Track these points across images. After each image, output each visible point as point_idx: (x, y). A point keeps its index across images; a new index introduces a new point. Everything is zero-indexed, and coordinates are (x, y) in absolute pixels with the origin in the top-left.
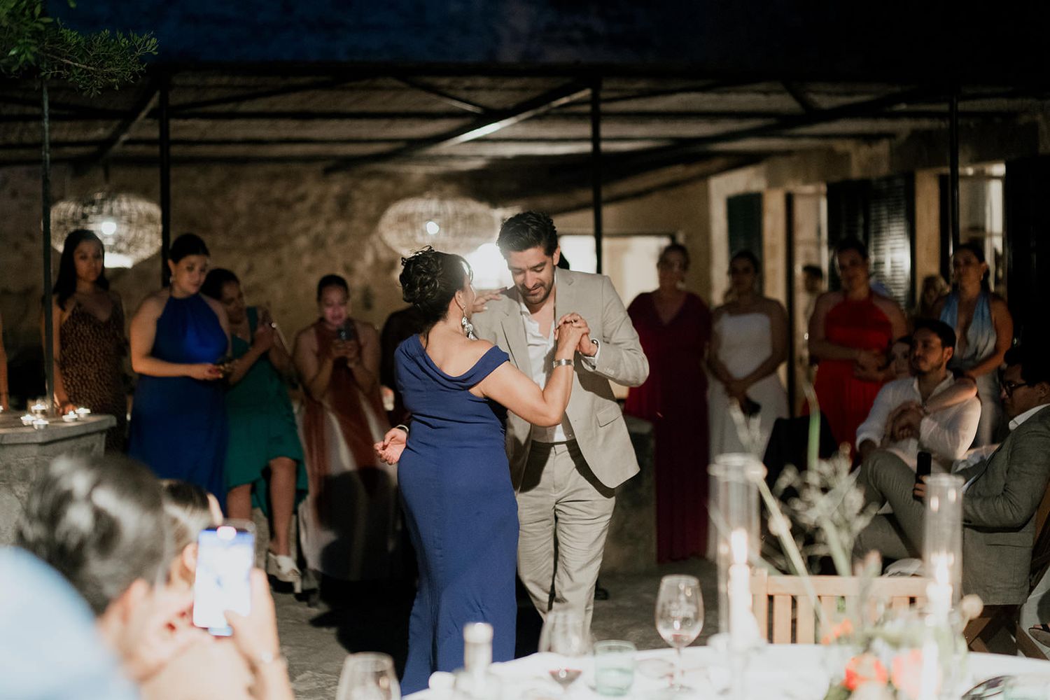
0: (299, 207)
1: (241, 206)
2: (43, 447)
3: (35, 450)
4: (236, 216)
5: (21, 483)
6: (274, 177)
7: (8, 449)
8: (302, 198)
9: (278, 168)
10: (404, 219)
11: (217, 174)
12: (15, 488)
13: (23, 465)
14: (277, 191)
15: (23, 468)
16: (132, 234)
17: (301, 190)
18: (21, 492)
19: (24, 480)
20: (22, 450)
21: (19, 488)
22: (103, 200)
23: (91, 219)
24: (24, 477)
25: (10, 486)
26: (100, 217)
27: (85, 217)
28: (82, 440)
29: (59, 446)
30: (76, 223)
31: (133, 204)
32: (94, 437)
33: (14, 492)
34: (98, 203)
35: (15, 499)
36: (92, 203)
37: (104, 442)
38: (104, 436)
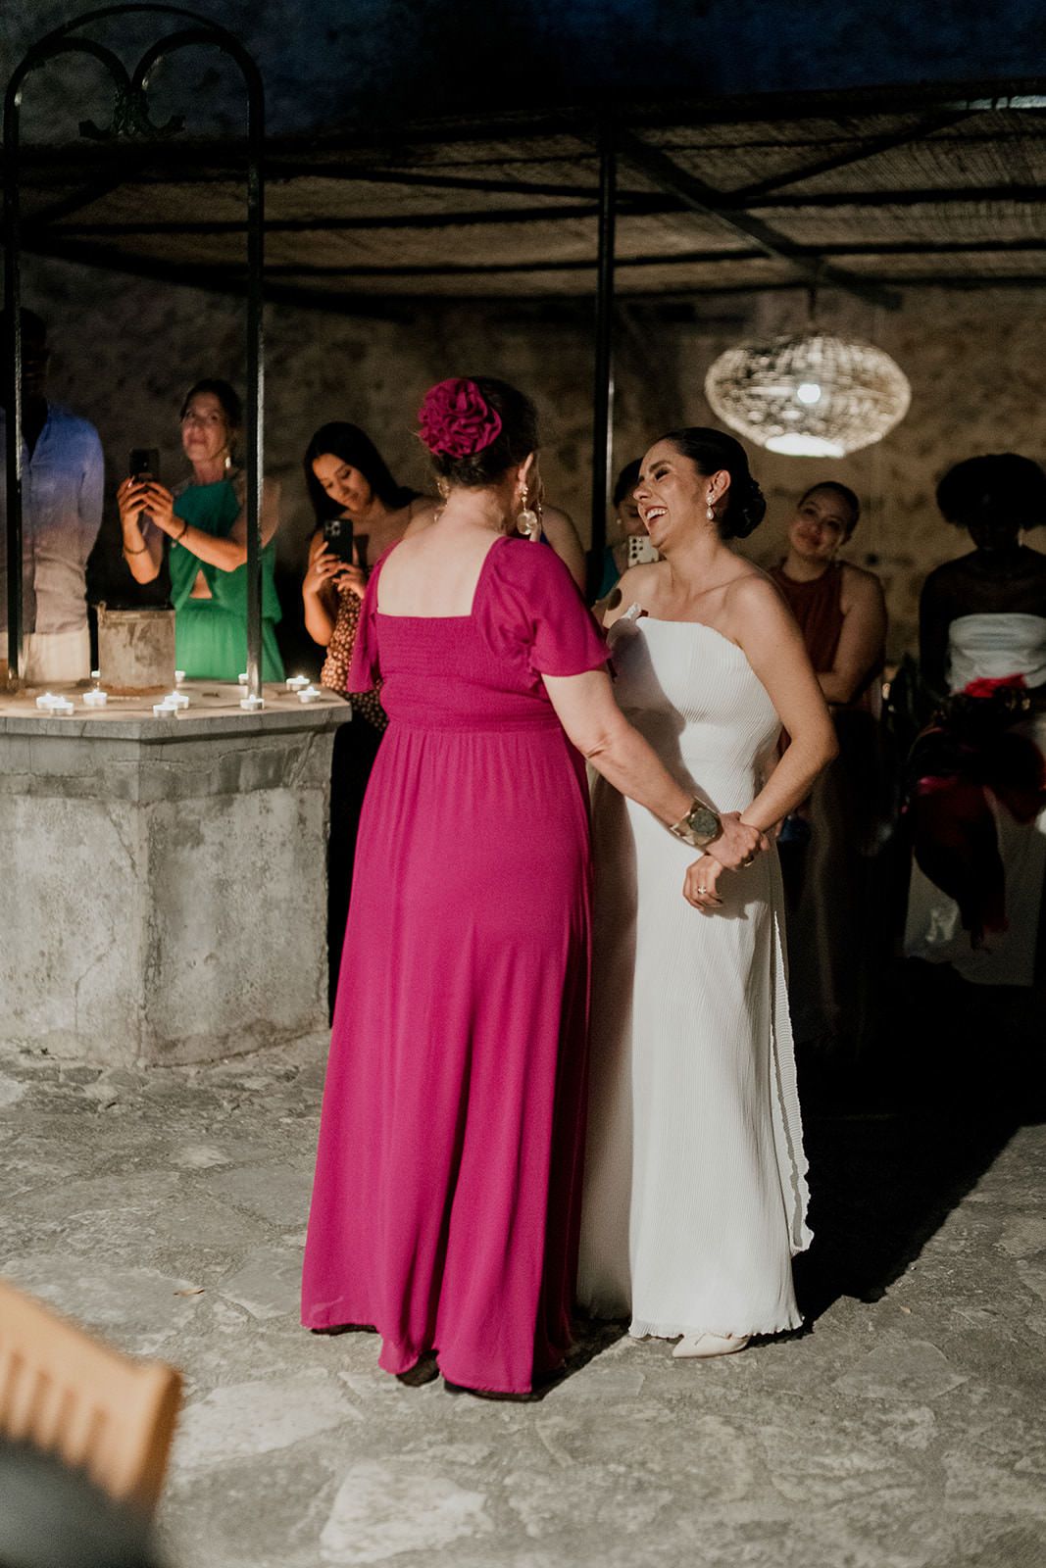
2: (157, 748)
3: (136, 751)
5: (119, 801)
7: (98, 744)
12: (111, 807)
13: (121, 773)
15: (121, 777)
16: (827, 401)
18: (118, 815)
19: (121, 797)
20: (119, 748)
21: (117, 809)
22: (785, 346)
23: (758, 376)
24: (123, 792)
25: (103, 803)
26: (772, 374)
27: (749, 373)
28: (265, 739)
29: (200, 747)
30: (737, 382)
31: (830, 354)
32: (300, 736)
33: (108, 814)
34: (774, 351)
35: (108, 825)
36: (765, 352)
37: (331, 747)
38: (331, 736)
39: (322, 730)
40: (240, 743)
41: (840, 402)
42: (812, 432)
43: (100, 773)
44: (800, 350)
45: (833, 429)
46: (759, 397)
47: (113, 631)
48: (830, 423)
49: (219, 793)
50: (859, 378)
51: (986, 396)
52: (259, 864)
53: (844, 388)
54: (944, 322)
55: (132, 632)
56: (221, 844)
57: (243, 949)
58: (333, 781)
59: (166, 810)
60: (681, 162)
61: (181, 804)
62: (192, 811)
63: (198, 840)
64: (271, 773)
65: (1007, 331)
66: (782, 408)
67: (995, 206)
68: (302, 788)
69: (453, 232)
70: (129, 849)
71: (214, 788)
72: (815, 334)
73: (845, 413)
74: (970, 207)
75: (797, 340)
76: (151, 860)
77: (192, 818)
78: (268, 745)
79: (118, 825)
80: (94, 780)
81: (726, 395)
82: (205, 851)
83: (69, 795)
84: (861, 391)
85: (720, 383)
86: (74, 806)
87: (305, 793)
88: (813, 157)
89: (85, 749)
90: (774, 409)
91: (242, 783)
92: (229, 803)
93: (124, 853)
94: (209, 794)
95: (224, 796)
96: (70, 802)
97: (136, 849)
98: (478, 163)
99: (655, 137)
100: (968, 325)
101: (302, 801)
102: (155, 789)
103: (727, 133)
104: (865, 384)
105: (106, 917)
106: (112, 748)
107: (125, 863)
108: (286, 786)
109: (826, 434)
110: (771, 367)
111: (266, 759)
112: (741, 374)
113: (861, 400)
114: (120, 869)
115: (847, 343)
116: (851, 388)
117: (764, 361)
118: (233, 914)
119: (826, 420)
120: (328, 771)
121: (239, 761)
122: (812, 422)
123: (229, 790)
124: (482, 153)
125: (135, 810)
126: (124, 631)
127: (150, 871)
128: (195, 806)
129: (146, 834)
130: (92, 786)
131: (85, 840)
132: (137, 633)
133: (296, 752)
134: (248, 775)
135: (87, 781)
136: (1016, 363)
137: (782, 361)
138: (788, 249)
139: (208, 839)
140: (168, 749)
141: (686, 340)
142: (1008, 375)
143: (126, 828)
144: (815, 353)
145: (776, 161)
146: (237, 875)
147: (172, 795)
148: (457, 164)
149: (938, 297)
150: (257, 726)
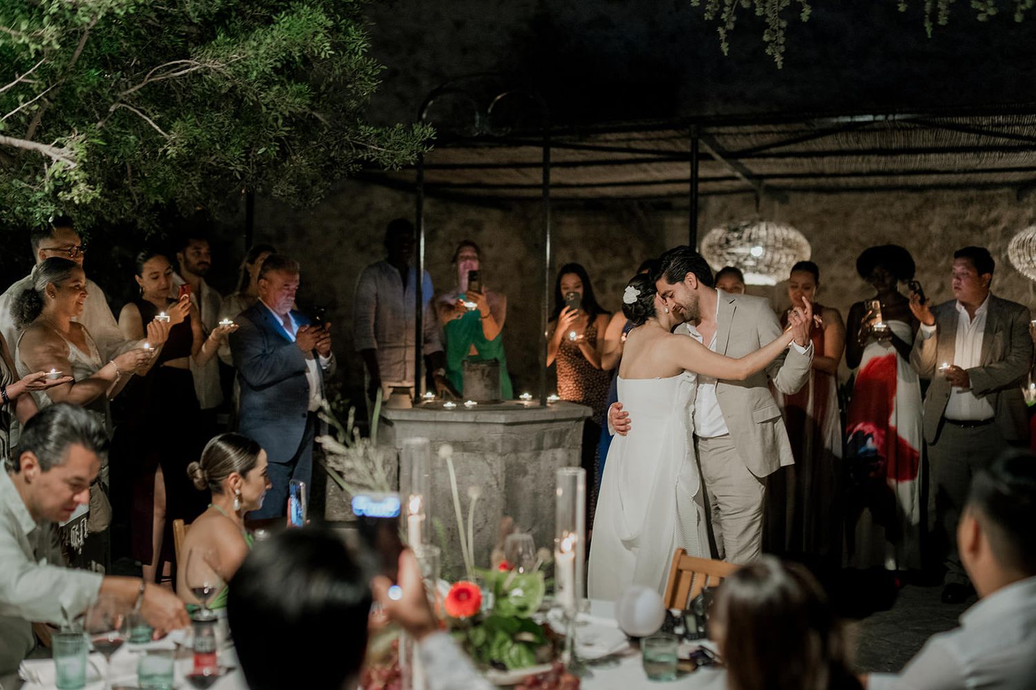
0: (991, 230)
1: (934, 229)
2: (510, 427)
3: (501, 429)
4: (930, 238)
5: (491, 453)
6: (968, 202)
7: (482, 426)
8: (995, 222)
9: (973, 193)
10: (1022, 245)
11: (914, 199)
12: (487, 456)
13: (493, 439)
14: (972, 214)
15: (492, 441)
16: (769, 256)
17: (994, 214)
18: (490, 460)
19: (492, 451)
20: (492, 427)
21: (490, 457)
22: (746, 226)
23: (732, 243)
24: (493, 449)
25: (483, 454)
26: (739, 242)
27: (728, 241)
28: (555, 424)
29: (527, 427)
30: (721, 246)
31: (770, 231)
32: (569, 423)
33: (485, 459)
34: (741, 229)
35: (486, 465)
36: (736, 230)
37: (582, 428)
38: (582, 423)
39: (579, 420)
40: (544, 426)
41: (777, 257)
42: (761, 272)
43: (481, 440)
44: (754, 230)
45: (772, 270)
46: (733, 254)
47: (473, 373)
48: (770, 267)
49: (535, 450)
50: (787, 244)
51: (837, 251)
52: (551, 485)
53: (778, 249)
54: (812, 209)
55: (483, 374)
56: (535, 475)
57: (544, 527)
58: (583, 445)
59: (513, 456)
60: (719, 140)
61: (519, 454)
62: (523, 458)
63: (526, 473)
64: (557, 440)
65: (847, 215)
66: (745, 260)
67: (867, 158)
68: (570, 448)
69: (581, 169)
70: (496, 476)
71: (533, 447)
72: (761, 220)
73: (778, 262)
74: (854, 158)
75: (752, 223)
76: (506, 482)
77: (523, 461)
78: (557, 427)
79: (490, 465)
80: (478, 443)
81: (714, 253)
82: (529, 477)
83: (465, 450)
84: (787, 251)
85: (710, 246)
86: (468, 456)
87: (571, 451)
88: (784, 137)
89: (475, 428)
90: (741, 260)
91: (545, 445)
92: (538, 455)
93: (493, 478)
94: (531, 450)
95: (536, 452)
96: (466, 454)
97: (499, 476)
98: (618, 140)
99: (713, 130)
100: (826, 212)
101: (569, 455)
102: (509, 447)
103: (749, 129)
104: (790, 247)
105: (483, 510)
106: (488, 428)
107: (494, 483)
108: (563, 447)
109: (768, 273)
110: (740, 238)
111: (555, 433)
112: (723, 241)
113: (787, 255)
114: (491, 486)
115: (778, 226)
116: (782, 249)
117: (736, 235)
118: (539, 509)
119: (769, 266)
120: (580, 440)
121: (544, 434)
122: (762, 267)
123: (539, 448)
124: (623, 136)
125: (499, 458)
126: (479, 372)
127: (506, 487)
128: (526, 455)
129: (504, 469)
130: (477, 446)
131: (474, 472)
132: (486, 373)
133: (568, 430)
134: (547, 441)
135: (475, 444)
136: (853, 232)
137: (745, 236)
138: (749, 176)
139: (530, 472)
140: (515, 428)
141: (667, 220)
142: (849, 239)
143: (495, 466)
144: (762, 231)
145: (768, 139)
146: (541, 490)
147: (516, 451)
148: (607, 141)
149: (811, 197)
150: (553, 418)
